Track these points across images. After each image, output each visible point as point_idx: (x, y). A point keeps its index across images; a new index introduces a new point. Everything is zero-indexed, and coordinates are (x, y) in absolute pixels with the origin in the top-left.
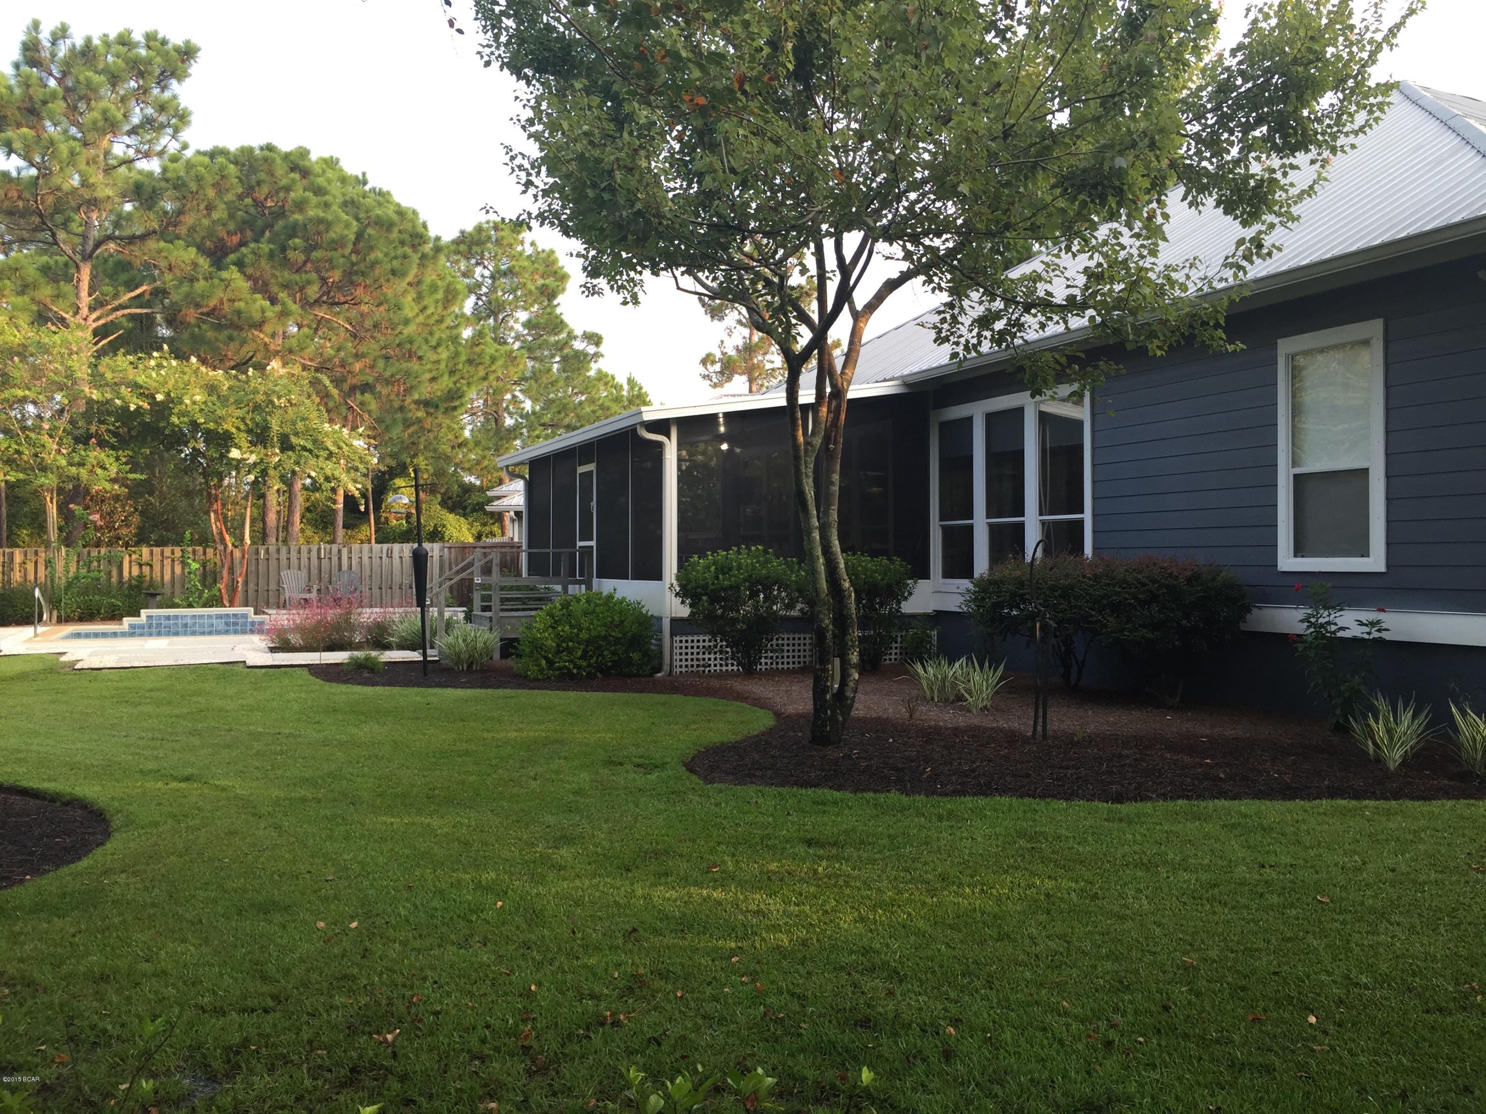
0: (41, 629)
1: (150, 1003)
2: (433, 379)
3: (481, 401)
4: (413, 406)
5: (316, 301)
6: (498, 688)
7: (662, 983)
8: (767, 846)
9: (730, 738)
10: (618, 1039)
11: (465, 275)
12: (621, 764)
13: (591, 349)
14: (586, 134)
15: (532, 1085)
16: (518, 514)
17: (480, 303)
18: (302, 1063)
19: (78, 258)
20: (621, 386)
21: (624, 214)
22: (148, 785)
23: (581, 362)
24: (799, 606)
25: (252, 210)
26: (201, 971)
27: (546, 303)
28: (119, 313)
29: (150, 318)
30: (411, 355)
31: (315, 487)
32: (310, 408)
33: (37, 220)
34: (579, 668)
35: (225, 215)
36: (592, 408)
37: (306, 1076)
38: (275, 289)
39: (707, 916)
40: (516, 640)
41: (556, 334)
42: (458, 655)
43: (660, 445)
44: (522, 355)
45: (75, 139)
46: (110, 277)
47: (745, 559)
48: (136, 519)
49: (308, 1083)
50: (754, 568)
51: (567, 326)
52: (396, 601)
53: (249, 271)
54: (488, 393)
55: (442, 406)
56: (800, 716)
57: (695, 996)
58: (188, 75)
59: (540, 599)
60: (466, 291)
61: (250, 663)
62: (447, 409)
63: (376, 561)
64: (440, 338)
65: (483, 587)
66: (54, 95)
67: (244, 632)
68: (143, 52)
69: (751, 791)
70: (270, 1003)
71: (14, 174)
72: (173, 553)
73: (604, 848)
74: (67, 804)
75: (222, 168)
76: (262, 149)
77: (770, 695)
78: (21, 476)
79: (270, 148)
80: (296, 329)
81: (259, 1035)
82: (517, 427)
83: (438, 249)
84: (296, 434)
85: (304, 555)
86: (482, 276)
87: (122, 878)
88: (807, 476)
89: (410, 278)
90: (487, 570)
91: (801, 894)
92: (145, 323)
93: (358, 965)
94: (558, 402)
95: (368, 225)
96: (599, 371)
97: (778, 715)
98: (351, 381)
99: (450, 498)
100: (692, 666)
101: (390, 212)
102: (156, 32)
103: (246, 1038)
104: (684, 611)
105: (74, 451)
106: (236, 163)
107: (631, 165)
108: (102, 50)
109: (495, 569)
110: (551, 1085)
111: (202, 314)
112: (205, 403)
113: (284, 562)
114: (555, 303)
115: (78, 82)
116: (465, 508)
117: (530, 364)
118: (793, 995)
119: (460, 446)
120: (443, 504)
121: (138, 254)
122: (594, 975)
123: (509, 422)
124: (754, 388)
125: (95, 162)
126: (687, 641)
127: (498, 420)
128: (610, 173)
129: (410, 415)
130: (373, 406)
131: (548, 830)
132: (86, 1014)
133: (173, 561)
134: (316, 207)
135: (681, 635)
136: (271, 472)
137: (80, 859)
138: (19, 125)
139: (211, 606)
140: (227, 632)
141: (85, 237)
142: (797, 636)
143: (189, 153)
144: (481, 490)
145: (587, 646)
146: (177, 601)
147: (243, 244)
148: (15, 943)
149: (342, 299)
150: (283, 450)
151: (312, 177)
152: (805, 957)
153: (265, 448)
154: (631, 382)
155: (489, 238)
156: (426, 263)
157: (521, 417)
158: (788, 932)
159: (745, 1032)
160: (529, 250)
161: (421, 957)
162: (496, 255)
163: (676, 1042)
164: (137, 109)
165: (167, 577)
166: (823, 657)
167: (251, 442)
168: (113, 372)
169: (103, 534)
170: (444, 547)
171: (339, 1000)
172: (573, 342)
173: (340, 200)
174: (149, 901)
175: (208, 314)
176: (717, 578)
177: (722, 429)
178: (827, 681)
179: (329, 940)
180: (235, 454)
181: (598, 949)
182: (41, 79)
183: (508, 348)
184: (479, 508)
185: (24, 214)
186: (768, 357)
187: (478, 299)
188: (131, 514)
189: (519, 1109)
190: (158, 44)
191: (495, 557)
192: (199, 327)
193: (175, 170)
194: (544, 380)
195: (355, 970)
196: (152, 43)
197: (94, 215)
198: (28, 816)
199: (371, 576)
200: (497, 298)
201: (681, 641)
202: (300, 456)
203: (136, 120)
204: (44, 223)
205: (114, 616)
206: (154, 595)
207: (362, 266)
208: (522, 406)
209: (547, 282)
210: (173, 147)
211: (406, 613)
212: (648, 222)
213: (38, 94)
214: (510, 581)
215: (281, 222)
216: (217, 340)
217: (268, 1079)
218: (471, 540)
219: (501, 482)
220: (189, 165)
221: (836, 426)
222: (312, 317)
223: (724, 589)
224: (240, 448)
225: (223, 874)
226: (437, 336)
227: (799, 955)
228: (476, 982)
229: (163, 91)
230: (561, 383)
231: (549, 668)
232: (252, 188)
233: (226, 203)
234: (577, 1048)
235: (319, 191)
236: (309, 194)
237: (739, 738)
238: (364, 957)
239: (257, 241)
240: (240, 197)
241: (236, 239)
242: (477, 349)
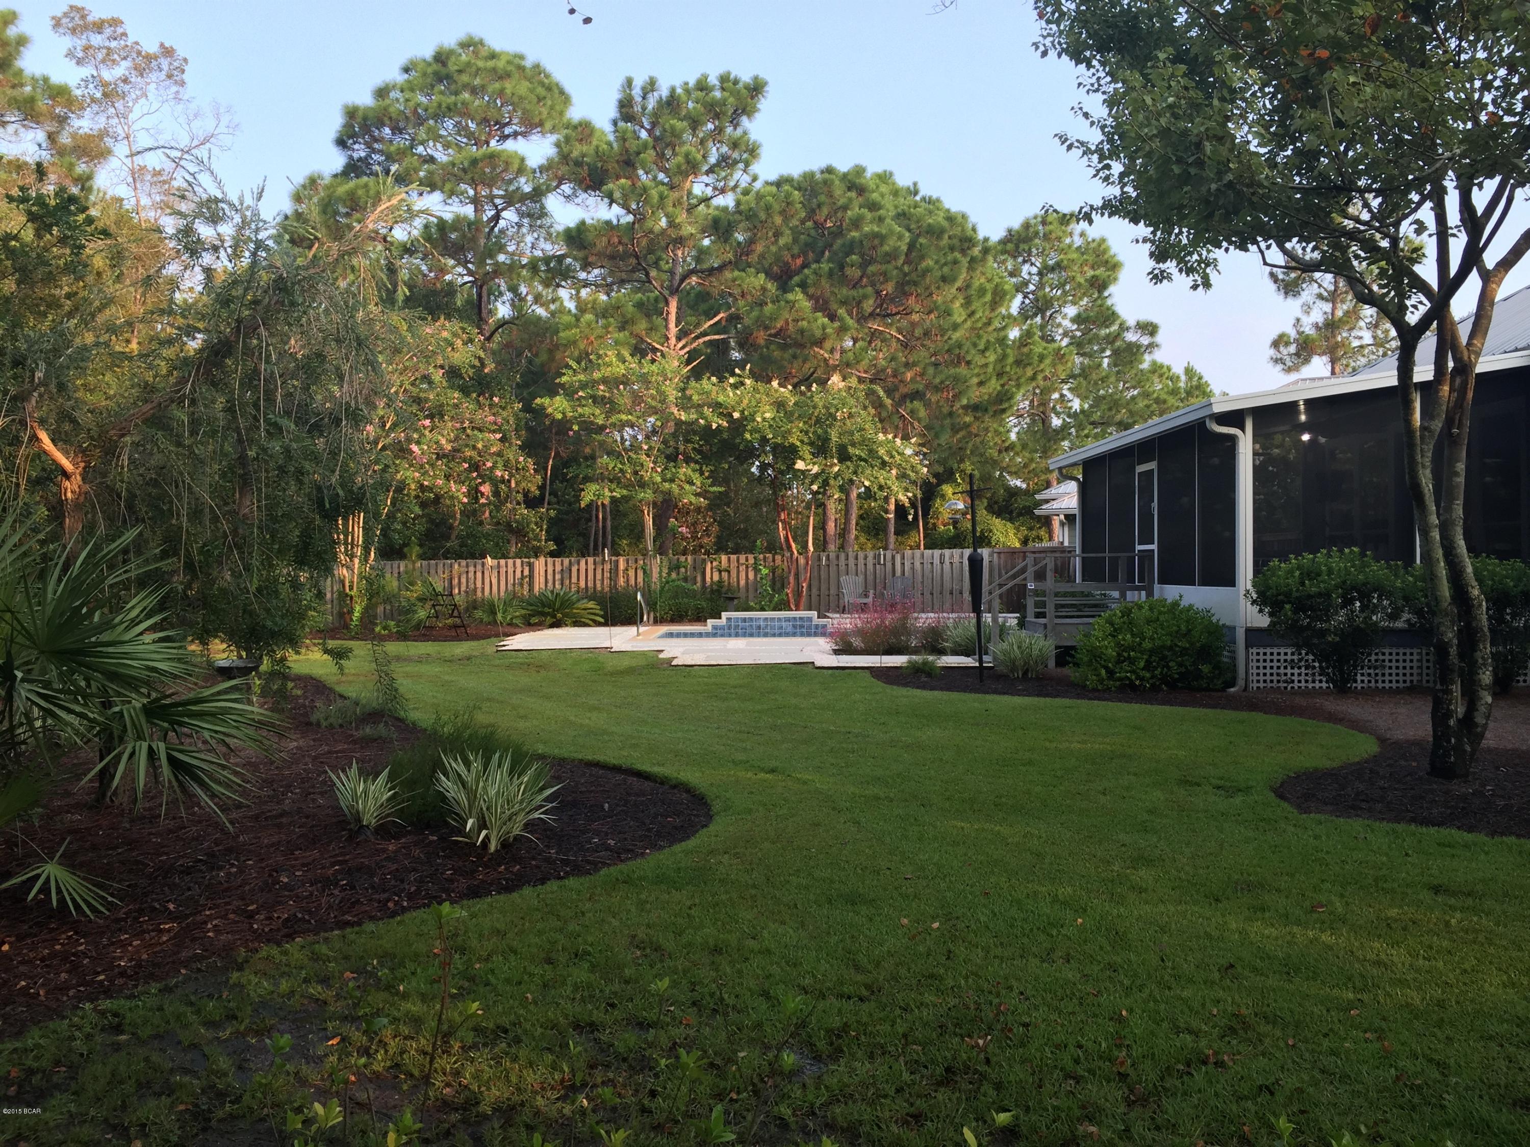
0: (642, 629)
1: (758, 978)
2: (981, 384)
3: (1027, 403)
4: (960, 411)
5: (871, 315)
6: (1056, 696)
7: (1270, 1027)
8: (1383, 889)
9: (1325, 763)
10: (1223, 1081)
11: (1012, 274)
12: (1199, 785)
13: (1145, 340)
14: (1170, 107)
15: (1132, 1115)
16: (1070, 518)
17: (1027, 301)
18: (899, 1056)
19: (666, 293)
20: (1178, 377)
21: (1214, 186)
22: (739, 774)
23: (1135, 354)
24: (1406, 616)
25: (813, 233)
26: (800, 954)
27: (1095, 296)
28: (701, 341)
29: (725, 342)
30: (959, 360)
31: (869, 494)
32: (865, 418)
33: (633, 261)
34: (1142, 679)
35: (790, 240)
36: (1146, 402)
37: (903, 1068)
38: (834, 306)
39: (1316, 960)
40: (1073, 648)
41: (1107, 327)
42: (1013, 662)
43: (1233, 439)
44: (1071, 352)
45: (663, 184)
46: (691, 307)
47: (1336, 562)
48: (715, 528)
49: (906, 1076)
50: (1348, 573)
51: (1118, 317)
52: (947, 605)
53: (811, 291)
54: (1034, 393)
55: (992, 409)
56: (1417, 743)
57: (1310, 1047)
58: (758, 110)
59: (1095, 606)
60: (1014, 291)
61: (818, 664)
62: (995, 412)
63: (927, 567)
64: (988, 341)
65: (1036, 592)
66: (645, 146)
67: (809, 635)
68: (717, 94)
69: (1357, 825)
70: (865, 993)
71: (615, 222)
72: (747, 560)
73: (1187, 873)
74: (675, 787)
75: (788, 195)
76: (822, 172)
77: (1371, 718)
78: (625, 492)
79: (829, 170)
80: (851, 343)
81: (858, 1022)
82: (1065, 427)
83: (986, 251)
84: (853, 445)
85: (861, 561)
86: (1029, 273)
87: (725, 859)
88: (1424, 467)
89: (959, 284)
90: (1040, 576)
91: (1431, 948)
92: (721, 348)
93: (944, 966)
94: (1109, 399)
95: (919, 235)
96: (1154, 363)
97: (1382, 740)
98: (903, 390)
99: (996, 503)
100: (1272, 681)
101: (940, 218)
102: (729, 73)
103: (846, 1024)
104: (1263, 621)
105: (666, 468)
106: (799, 189)
107: (1220, 134)
108: (684, 98)
109: (1050, 575)
110: (1153, 1119)
111: (770, 335)
112: (773, 419)
113: (843, 568)
114: (1106, 294)
115: (665, 130)
116: (1011, 513)
117: (1078, 360)
118: (1431, 1060)
119: (1007, 449)
120: (990, 509)
121: (716, 285)
122: (1191, 1009)
123: (1056, 422)
124: (1337, 370)
125: (680, 203)
126: (1265, 654)
127: (1045, 421)
128: (1199, 145)
129: (958, 420)
130: (922, 413)
131: (1123, 849)
132: (706, 982)
133: (747, 567)
134: (871, 222)
135: (1258, 646)
136: (832, 482)
137: (688, 838)
138: (618, 178)
139: (780, 610)
140: (794, 635)
141: (672, 272)
142: (1401, 651)
143: (758, 185)
144: (1027, 493)
145: (1150, 656)
146: (752, 604)
147: (805, 266)
148: (642, 910)
149: (894, 310)
150: (841, 461)
151: (867, 194)
152: (1442, 1020)
153: (825, 458)
154: (1189, 371)
155: (1037, 233)
156: (975, 266)
157: (1069, 416)
158: (1419, 989)
159: (1373, 1095)
160: (1078, 241)
161: (1004, 966)
162: (1044, 250)
163: (1292, 1095)
164: (714, 149)
165: (742, 582)
166: (1445, 677)
167: (813, 454)
168: (699, 394)
169: (688, 543)
170: (993, 552)
171: (929, 998)
172: (1126, 334)
173: (892, 213)
174: (750, 882)
175: (775, 336)
176: (1303, 584)
177: (1303, 418)
178: (1450, 703)
179: (914, 937)
180: (800, 465)
181: (1191, 981)
182: (635, 132)
183: (1056, 345)
184: (1028, 512)
185: (624, 257)
186: (1355, 333)
187: (1025, 297)
188: (711, 524)
189: (1121, 1138)
190: (730, 84)
191: (1049, 562)
192: (768, 348)
193: (747, 202)
194: (1094, 376)
195: (942, 971)
196: (725, 85)
197: (680, 253)
198: (644, 795)
199: (922, 582)
200: (1044, 296)
201: (1258, 654)
202: (858, 466)
203: (713, 160)
204: (639, 264)
205: (700, 618)
206: (732, 599)
207: (914, 276)
208: (1070, 404)
209: (1098, 272)
210: (744, 181)
211: (960, 618)
212: (1239, 193)
213: (633, 145)
214: (1064, 587)
215: (839, 242)
216: (782, 359)
217: (868, 1066)
218: (1018, 545)
219: (1048, 485)
220: (759, 196)
221: (1461, 407)
222: (866, 330)
223: (1310, 597)
224: (804, 460)
225: (812, 863)
226: (983, 341)
227: (1435, 1017)
228: (1062, 999)
229: (735, 129)
230: (1113, 379)
231: (1109, 678)
232: (813, 211)
233: (791, 229)
234: (1178, 1083)
235: (873, 207)
236: (865, 211)
237: (1336, 764)
238: (948, 958)
239: (818, 261)
240: (803, 222)
241: (799, 262)
242: (1025, 350)
